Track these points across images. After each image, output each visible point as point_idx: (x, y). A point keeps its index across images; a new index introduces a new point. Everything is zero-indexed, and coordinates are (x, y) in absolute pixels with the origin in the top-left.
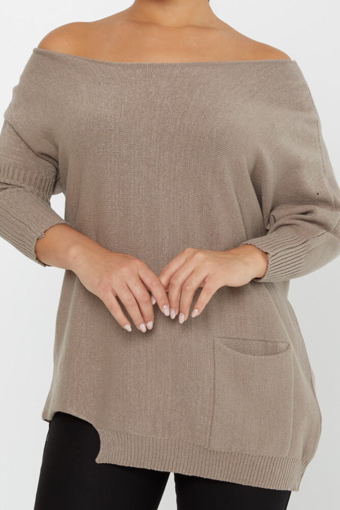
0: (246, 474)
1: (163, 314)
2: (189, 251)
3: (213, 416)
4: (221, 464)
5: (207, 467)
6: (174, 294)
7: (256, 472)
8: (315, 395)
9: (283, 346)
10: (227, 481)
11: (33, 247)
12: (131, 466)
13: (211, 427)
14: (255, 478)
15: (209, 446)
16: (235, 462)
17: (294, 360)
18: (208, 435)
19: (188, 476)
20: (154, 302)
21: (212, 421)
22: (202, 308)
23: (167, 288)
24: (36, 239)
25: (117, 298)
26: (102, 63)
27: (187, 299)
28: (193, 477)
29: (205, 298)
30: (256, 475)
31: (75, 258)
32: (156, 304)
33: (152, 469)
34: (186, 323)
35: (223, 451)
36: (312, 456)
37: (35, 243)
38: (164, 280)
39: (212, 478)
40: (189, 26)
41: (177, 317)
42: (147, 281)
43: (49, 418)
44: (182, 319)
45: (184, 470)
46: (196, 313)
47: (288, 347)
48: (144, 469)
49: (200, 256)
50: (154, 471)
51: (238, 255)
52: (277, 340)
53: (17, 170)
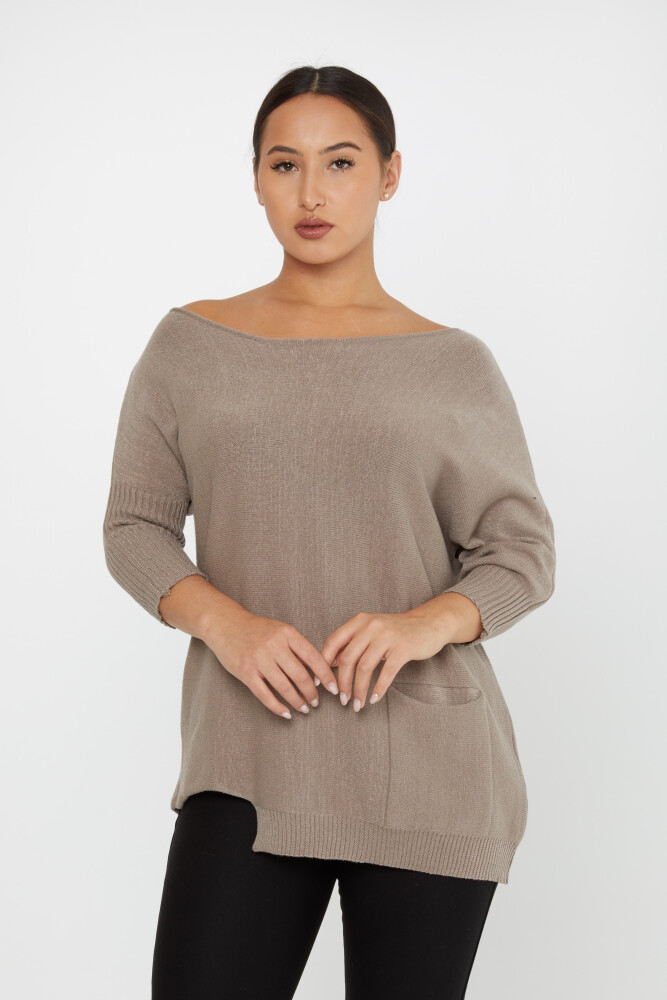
0: (433, 859)
1: (330, 693)
2: (361, 618)
3: (389, 785)
4: (401, 848)
5: (383, 851)
6: (346, 674)
7: (447, 857)
8: (516, 754)
9: (473, 692)
10: (410, 869)
11: (156, 607)
12: (287, 855)
13: (387, 798)
14: (445, 864)
15: (385, 824)
16: (419, 844)
17: (488, 711)
18: (384, 808)
19: (359, 863)
20: (318, 683)
21: (388, 791)
22: (383, 693)
23: (334, 669)
24: (159, 597)
25: (266, 681)
26: (250, 338)
27: (363, 682)
28: (365, 864)
29: (386, 679)
30: (446, 861)
31: (208, 630)
32: (321, 684)
33: (316, 857)
34: (362, 711)
35: (403, 829)
36: (520, 837)
37: (158, 602)
38: (330, 653)
39: (390, 865)
40: (353, 306)
41: (351, 702)
42: (304, 655)
43: (179, 806)
44: (358, 705)
45: (354, 856)
46: (375, 698)
47: (480, 694)
48: (305, 858)
49: (376, 624)
50: (318, 860)
51: (423, 617)
52: (466, 685)
53: (140, 493)
